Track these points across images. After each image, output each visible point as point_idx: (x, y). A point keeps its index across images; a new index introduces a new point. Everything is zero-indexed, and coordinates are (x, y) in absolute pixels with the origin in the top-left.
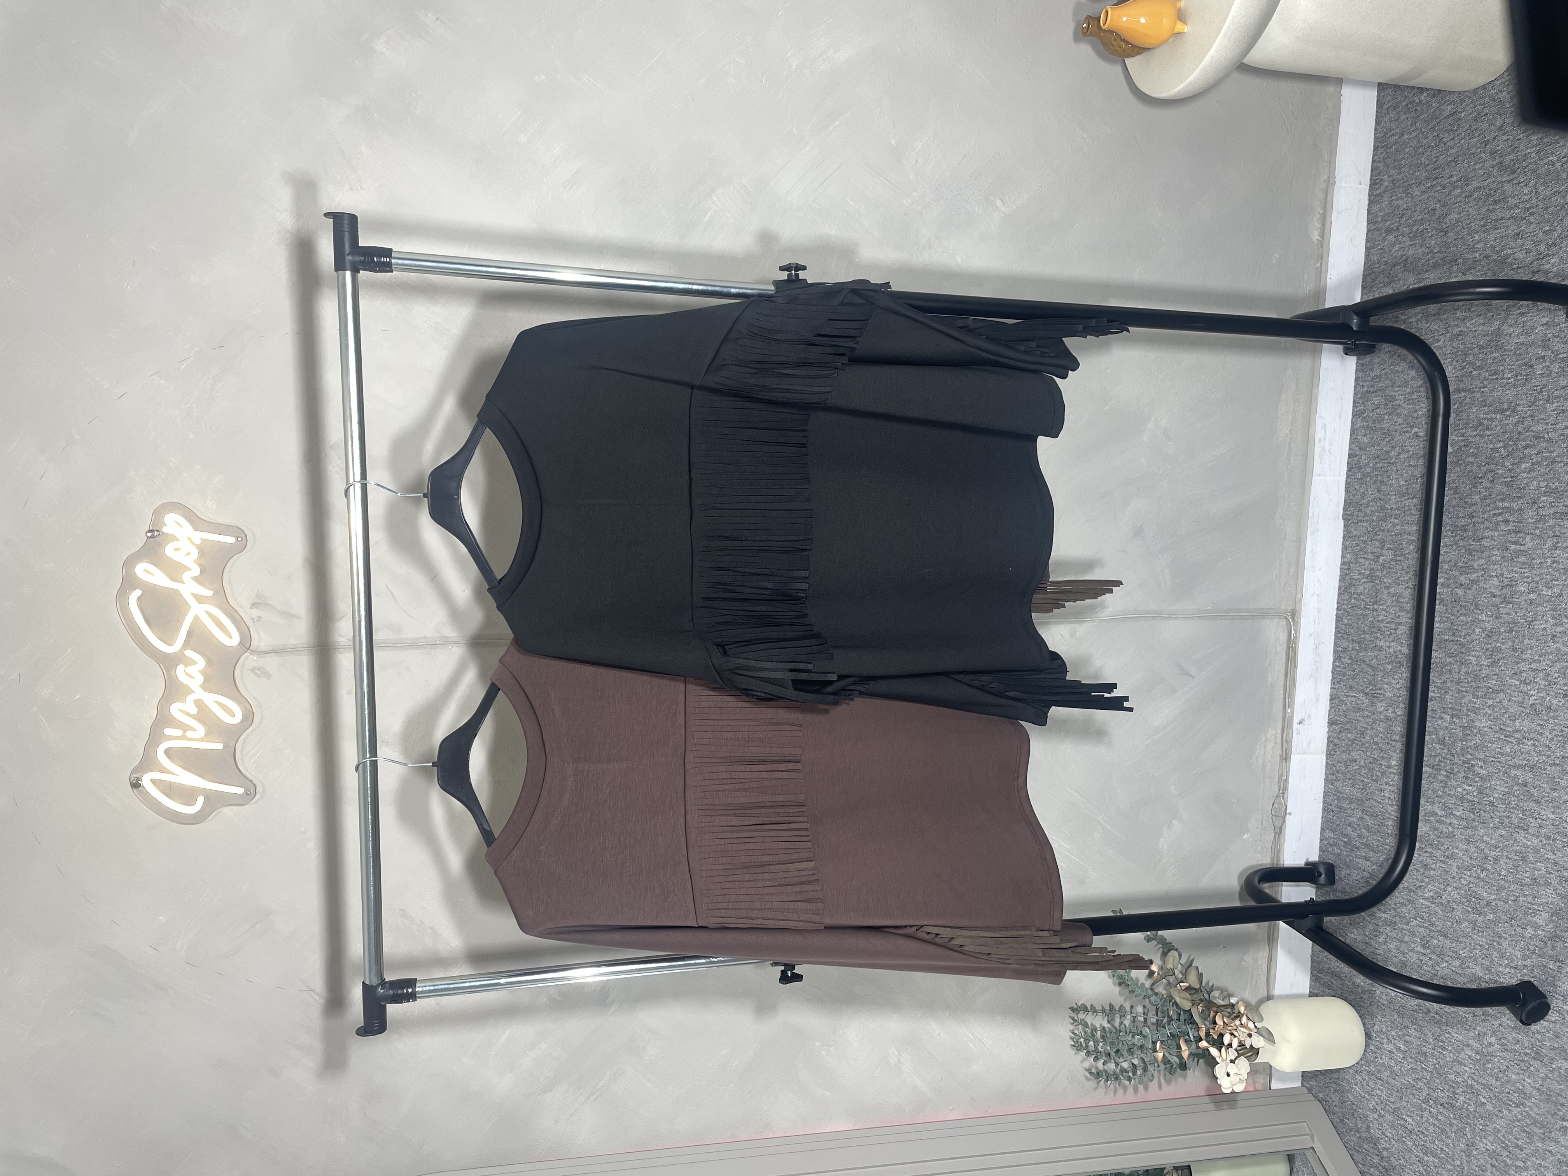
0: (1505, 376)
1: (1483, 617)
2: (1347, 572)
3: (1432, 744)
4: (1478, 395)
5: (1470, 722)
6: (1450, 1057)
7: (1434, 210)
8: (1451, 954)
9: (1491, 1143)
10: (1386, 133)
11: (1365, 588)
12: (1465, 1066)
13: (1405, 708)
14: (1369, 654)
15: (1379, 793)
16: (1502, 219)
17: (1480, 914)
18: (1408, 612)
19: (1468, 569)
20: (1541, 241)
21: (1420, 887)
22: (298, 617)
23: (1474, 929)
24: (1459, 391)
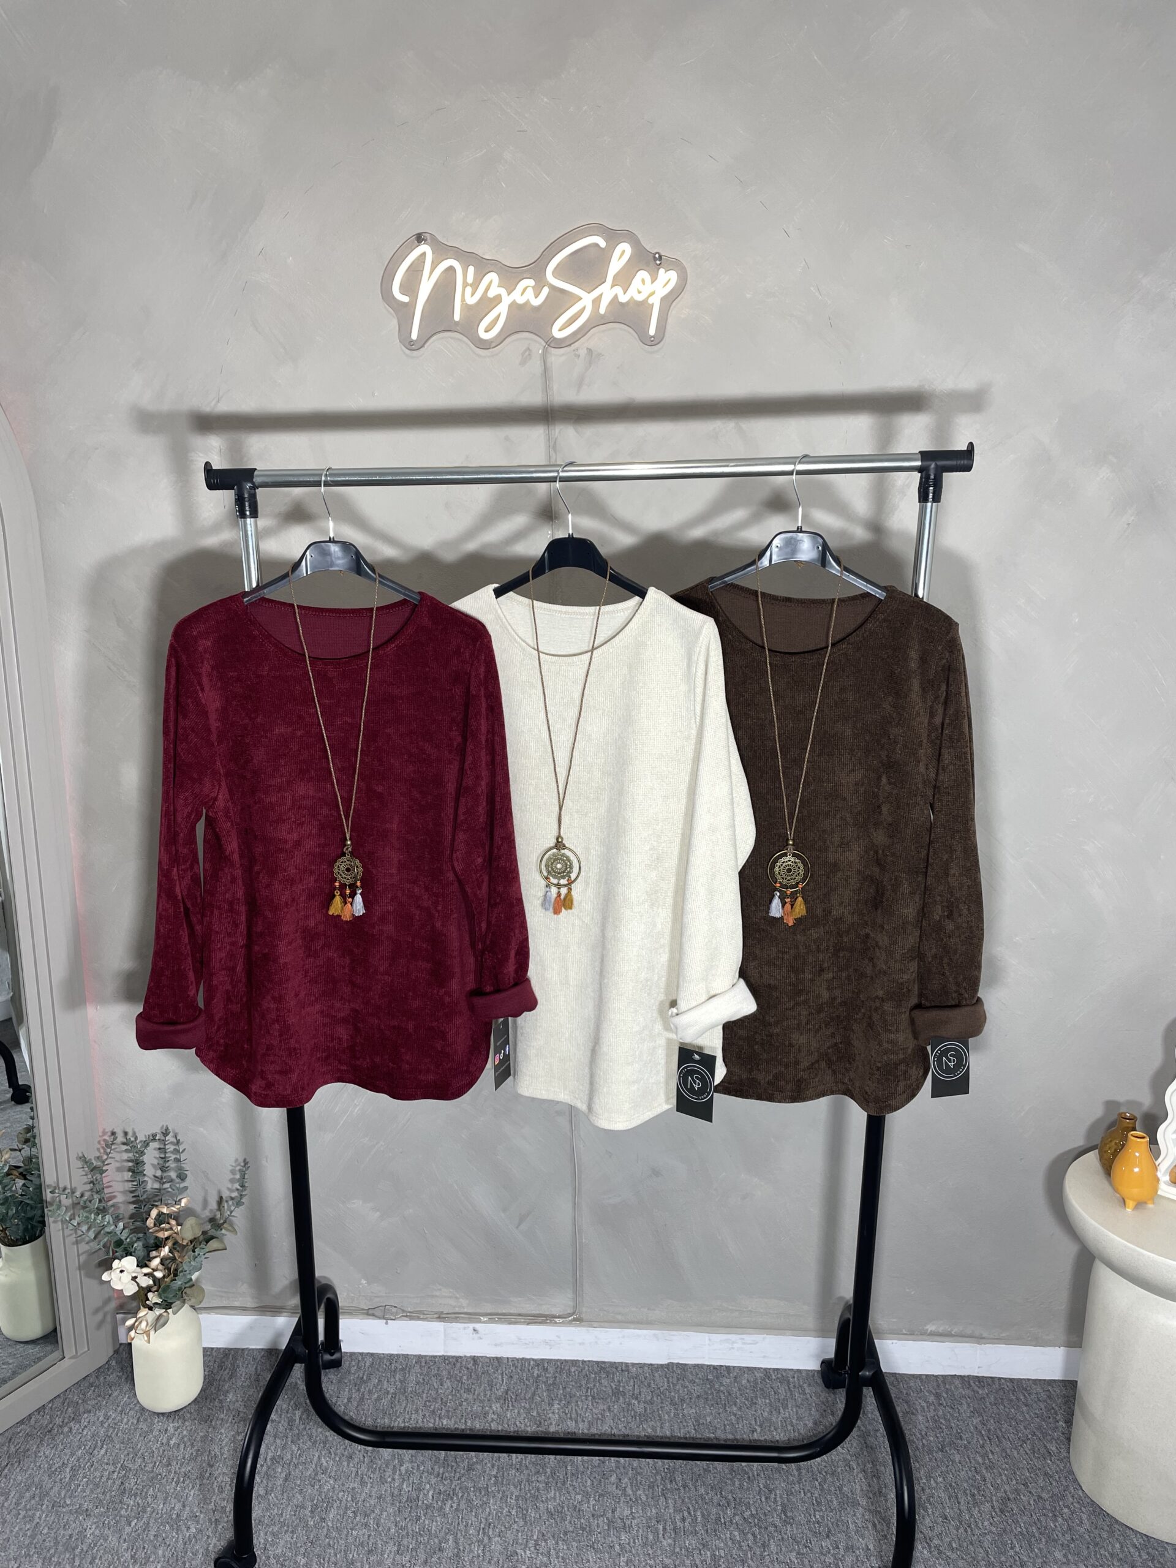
0: (817, 1513)
1: (592, 1502)
2: (619, 1369)
3: (467, 1458)
4: (797, 1487)
5: (492, 1494)
6: (170, 1489)
7: (961, 1438)
8: (270, 1485)
9: (93, 1533)
10: (1026, 1390)
11: (606, 1387)
12: (164, 1504)
13: (498, 1431)
14: (545, 1394)
15: (414, 1409)
16: (959, 1503)
17: (312, 1512)
18: (589, 1430)
19: (636, 1486)
20: (942, 1540)
21: (330, 1453)
22: (578, 391)
23: (297, 1507)
24: (799, 1469)
